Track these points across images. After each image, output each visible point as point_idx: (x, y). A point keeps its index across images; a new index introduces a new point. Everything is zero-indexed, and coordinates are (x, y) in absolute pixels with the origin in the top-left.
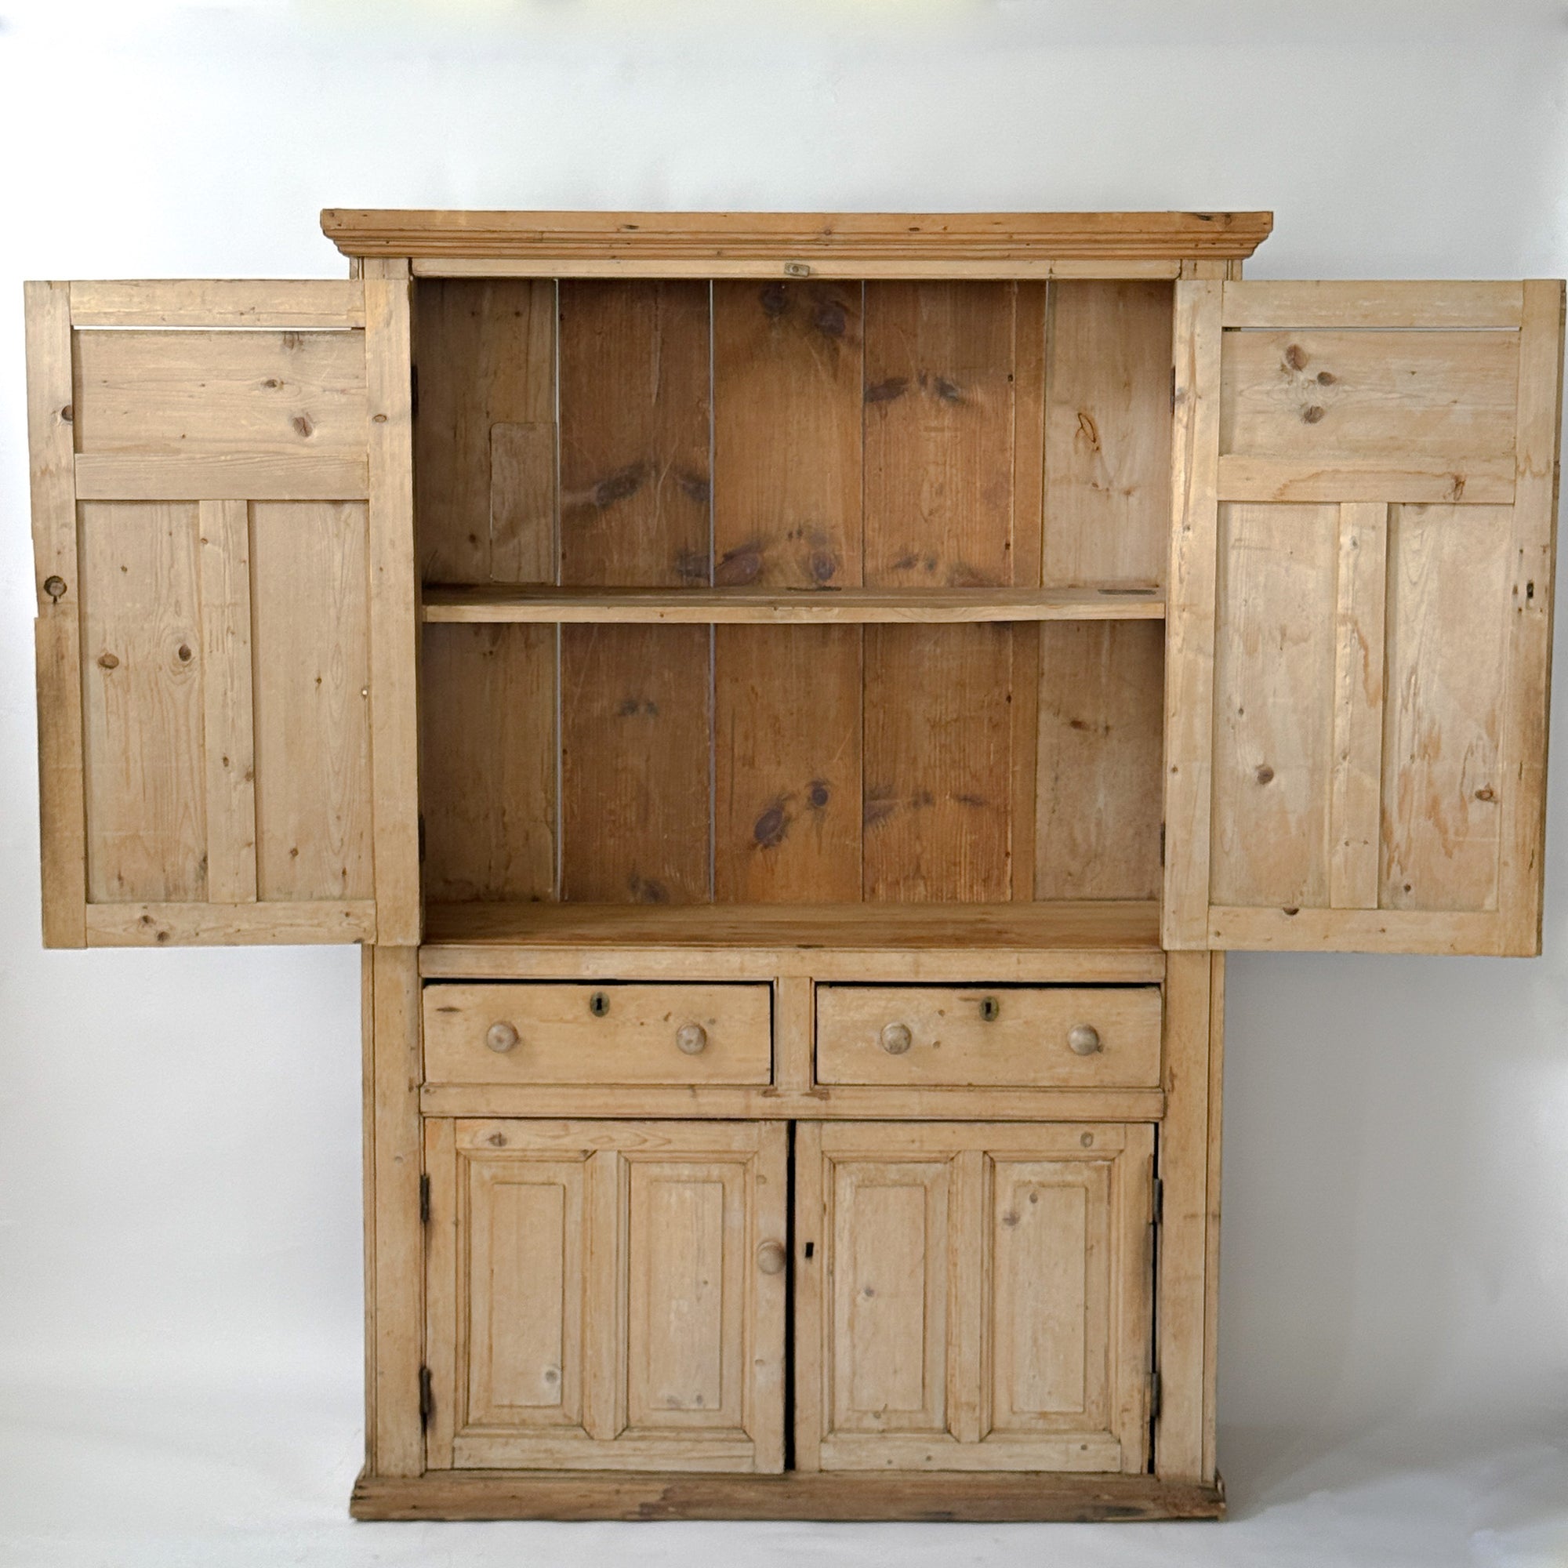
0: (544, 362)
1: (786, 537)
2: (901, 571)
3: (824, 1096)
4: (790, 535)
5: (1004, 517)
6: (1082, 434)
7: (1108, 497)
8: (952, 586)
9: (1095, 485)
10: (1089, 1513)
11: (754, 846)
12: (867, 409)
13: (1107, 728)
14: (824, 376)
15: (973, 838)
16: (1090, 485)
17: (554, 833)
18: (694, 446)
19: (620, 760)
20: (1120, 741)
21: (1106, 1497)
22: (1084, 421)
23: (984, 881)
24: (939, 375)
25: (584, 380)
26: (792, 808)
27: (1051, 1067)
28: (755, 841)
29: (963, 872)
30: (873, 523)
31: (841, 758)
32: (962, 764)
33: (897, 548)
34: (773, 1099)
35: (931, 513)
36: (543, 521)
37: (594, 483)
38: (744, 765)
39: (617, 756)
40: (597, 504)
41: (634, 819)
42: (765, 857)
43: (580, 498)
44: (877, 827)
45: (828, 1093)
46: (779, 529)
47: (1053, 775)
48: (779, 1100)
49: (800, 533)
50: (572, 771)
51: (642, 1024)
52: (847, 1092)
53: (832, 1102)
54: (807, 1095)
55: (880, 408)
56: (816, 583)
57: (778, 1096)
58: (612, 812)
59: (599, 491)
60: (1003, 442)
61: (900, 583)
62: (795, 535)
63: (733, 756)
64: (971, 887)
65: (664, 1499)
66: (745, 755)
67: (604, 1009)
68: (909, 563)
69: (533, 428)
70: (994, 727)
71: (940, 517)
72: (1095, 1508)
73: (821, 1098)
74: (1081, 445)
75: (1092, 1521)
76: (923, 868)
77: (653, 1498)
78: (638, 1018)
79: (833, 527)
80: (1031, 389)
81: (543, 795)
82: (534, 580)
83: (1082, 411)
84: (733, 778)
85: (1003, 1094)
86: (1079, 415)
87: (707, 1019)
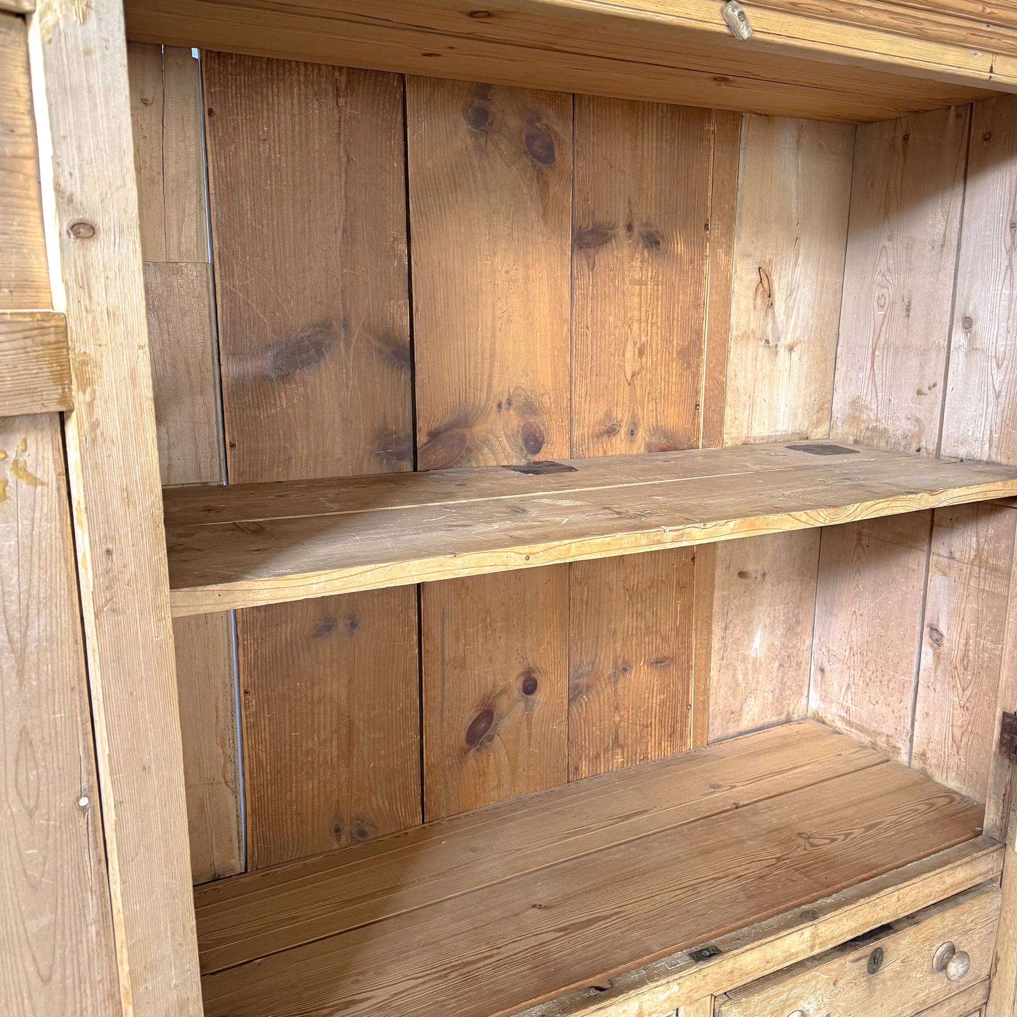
0: (188, 174)
1: (495, 408)
2: (605, 438)
4: (499, 406)
5: (696, 376)
6: (761, 289)
7: (776, 353)
8: (650, 451)
9: (767, 341)
11: (466, 752)
12: (575, 258)
13: (764, 575)
14: (533, 215)
15: (662, 697)
16: (764, 341)
17: (235, 793)
18: (391, 299)
19: (316, 688)
20: (773, 585)
22: (764, 276)
23: (670, 736)
24: (644, 221)
25: (247, 206)
26: (503, 703)
28: (466, 746)
29: (653, 733)
30: (580, 389)
31: (549, 643)
32: (654, 629)
33: (601, 414)
35: (633, 376)
36: (200, 400)
37: (268, 347)
38: (455, 668)
39: (313, 685)
40: (273, 376)
41: (335, 754)
42: (477, 762)
43: (250, 367)
44: (581, 705)
46: (488, 399)
47: (723, 626)
49: (509, 403)
50: (256, 714)
55: (588, 258)
56: (525, 457)
58: (309, 752)
59: (276, 357)
60: (697, 297)
61: (605, 452)
62: (504, 405)
63: (443, 659)
64: (660, 744)
66: (456, 656)
68: (611, 432)
69: (178, 272)
70: (681, 588)
71: (641, 379)
74: (759, 301)
76: (621, 737)
79: (542, 395)
80: (723, 240)
81: (220, 750)
82: (193, 480)
83: (762, 265)
84: (443, 685)
86: (760, 268)
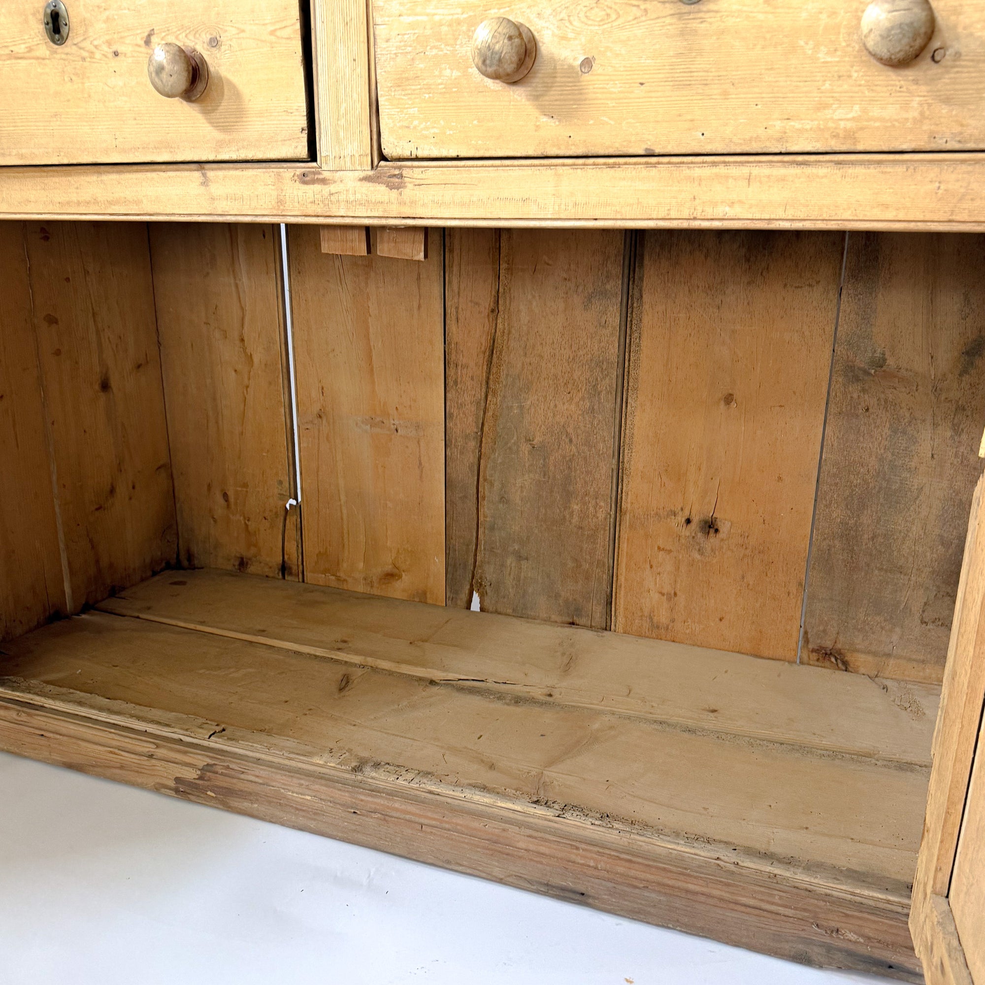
3: (396, 183)
10: (815, 952)
21: (852, 936)
27: (822, 106)
34: (317, 187)
45: (401, 176)
48: (326, 190)
51: (116, 54)
52: (434, 172)
53: (409, 192)
54: (367, 179)
57: (324, 181)
65: (201, 778)
67: (64, 30)
72: (829, 948)
73: (391, 187)
75: (821, 966)
77: (191, 774)
78: (109, 43)
85: (715, 170)
87: (206, 37)
